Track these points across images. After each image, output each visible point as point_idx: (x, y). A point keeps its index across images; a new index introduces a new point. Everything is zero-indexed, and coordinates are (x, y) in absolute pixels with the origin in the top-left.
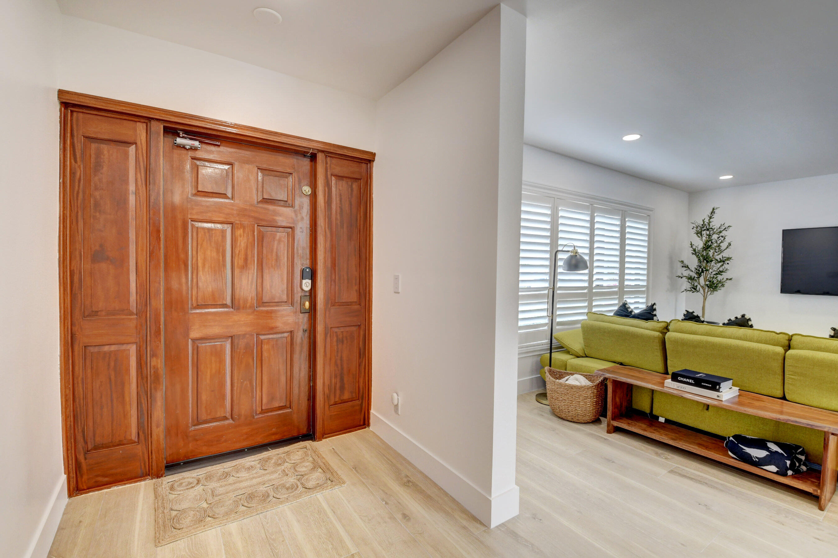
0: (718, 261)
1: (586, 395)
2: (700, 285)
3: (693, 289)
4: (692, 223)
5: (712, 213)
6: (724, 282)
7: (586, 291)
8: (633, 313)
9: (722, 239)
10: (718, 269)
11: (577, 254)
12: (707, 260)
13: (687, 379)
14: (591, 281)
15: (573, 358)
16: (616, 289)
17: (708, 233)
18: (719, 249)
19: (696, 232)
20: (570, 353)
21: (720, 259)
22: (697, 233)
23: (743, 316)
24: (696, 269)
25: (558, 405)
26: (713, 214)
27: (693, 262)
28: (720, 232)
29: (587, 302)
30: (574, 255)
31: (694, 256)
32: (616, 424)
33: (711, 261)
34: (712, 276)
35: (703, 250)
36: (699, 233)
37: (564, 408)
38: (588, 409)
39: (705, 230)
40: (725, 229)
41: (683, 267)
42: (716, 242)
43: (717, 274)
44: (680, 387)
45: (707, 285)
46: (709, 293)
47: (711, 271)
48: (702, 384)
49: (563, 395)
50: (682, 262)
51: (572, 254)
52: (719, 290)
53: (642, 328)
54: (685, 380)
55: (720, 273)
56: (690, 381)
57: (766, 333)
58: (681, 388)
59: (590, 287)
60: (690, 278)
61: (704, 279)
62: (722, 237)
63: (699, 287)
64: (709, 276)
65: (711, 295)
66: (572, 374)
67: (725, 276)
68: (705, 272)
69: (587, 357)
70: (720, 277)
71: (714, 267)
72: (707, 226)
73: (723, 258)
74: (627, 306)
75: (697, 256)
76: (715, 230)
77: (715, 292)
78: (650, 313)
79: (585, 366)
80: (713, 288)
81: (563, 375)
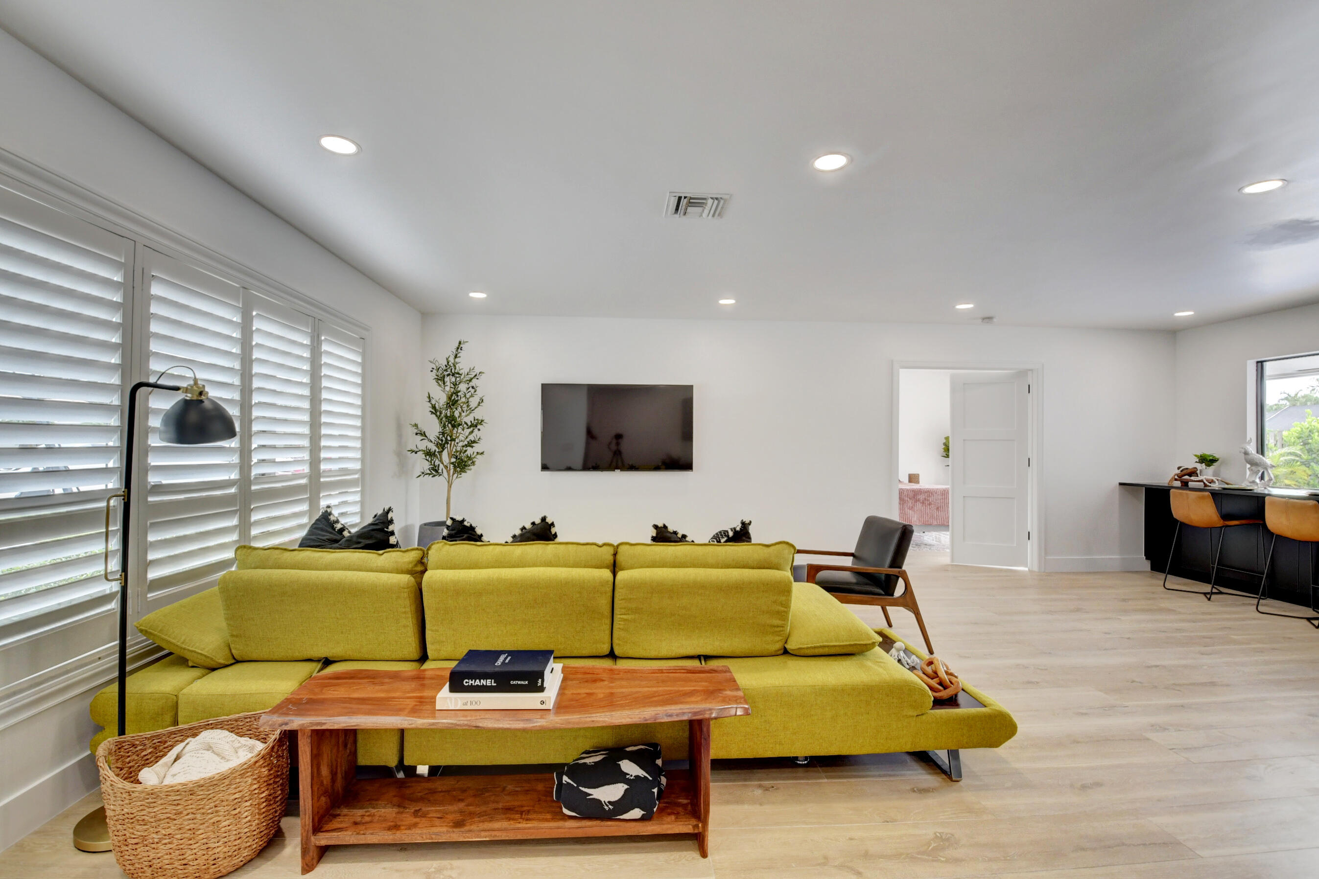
0: (468, 425)
1: (237, 796)
2: (443, 463)
3: (433, 472)
4: (431, 362)
5: (458, 348)
6: (474, 458)
7: (233, 490)
8: (346, 533)
9: (472, 391)
10: (467, 437)
11: (203, 397)
12: (453, 422)
13: (482, 681)
14: (245, 465)
15: (200, 678)
16: (303, 481)
17: (453, 379)
18: (468, 406)
19: (437, 377)
20: (190, 664)
21: (471, 422)
22: (437, 380)
23: (544, 519)
24: (439, 438)
25: (146, 859)
26: (459, 350)
27: (433, 428)
28: (470, 380)
29: (238, 515)
30: (195, 398)
31: (434, 416)
32: (323, 839)
33: (459, 425)
34: (459, 449)
35: (447, 407)
36: (440, 379)
37: (167, 862)
38: (246, 830)
39: (448, 375)
40: (476, 375)
41: (417, 434)
42: (465, 396)
43: (466, 446)
44: (469, 703)
45: (452, 463)
46: (455, 475)
47: (457, 441)
48: (512, 682)
49: (163, 824)
50: (416, 425)
51: (189, 396)
52: (468, 471)
53: (372, 570)
54: (477, 682)
55: (471, 444)
56: (489, 682)
57: (585, 547)
58: (471, 703)
59: (245, 481)
60: (429, 454)
61: (448, 454)
62: (473, 387)
63: (441, 466)
64: (454, 450)
65: (457, 479)
66: (194, 732)
67: (477, 448)
68: (449, 442)
69: (237, 662)
70: (470, 451)
71: (462, 435)
72: (451, 369)
73: (474, 420)
74: (332, 518)
75: (438, 417)
76: (462, 377)
77: (463, 474)
78: (382, 530)
79: (234, 695)
80: (460, 468)
81: (166, 742)
